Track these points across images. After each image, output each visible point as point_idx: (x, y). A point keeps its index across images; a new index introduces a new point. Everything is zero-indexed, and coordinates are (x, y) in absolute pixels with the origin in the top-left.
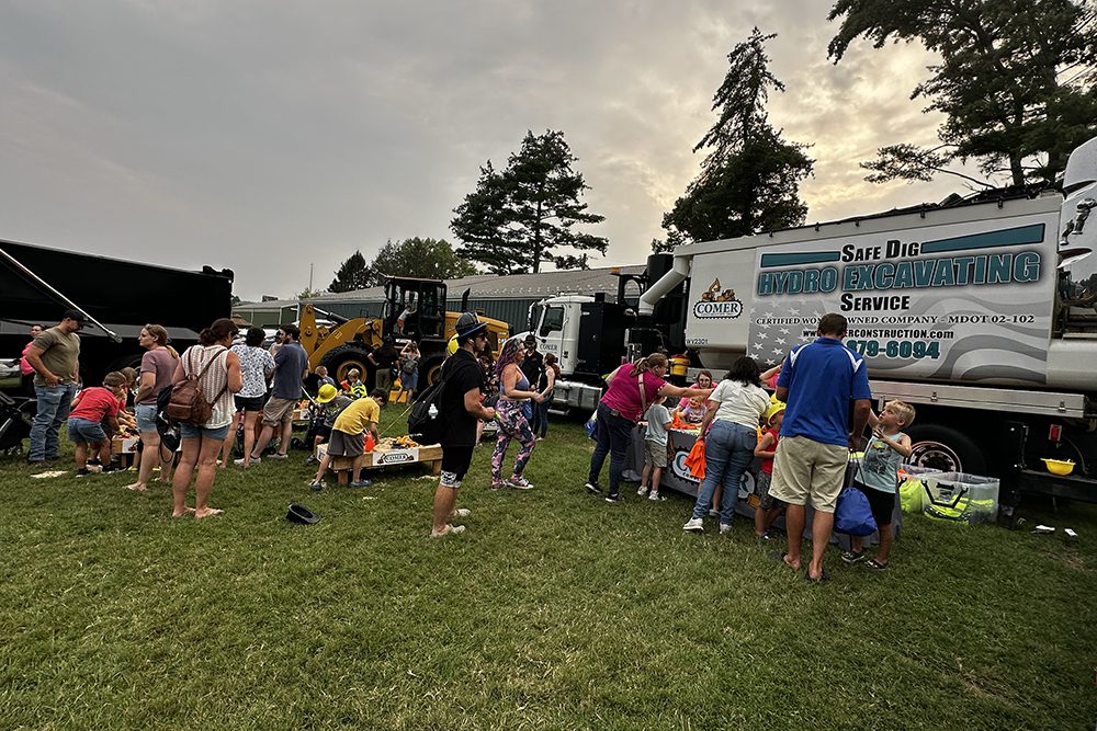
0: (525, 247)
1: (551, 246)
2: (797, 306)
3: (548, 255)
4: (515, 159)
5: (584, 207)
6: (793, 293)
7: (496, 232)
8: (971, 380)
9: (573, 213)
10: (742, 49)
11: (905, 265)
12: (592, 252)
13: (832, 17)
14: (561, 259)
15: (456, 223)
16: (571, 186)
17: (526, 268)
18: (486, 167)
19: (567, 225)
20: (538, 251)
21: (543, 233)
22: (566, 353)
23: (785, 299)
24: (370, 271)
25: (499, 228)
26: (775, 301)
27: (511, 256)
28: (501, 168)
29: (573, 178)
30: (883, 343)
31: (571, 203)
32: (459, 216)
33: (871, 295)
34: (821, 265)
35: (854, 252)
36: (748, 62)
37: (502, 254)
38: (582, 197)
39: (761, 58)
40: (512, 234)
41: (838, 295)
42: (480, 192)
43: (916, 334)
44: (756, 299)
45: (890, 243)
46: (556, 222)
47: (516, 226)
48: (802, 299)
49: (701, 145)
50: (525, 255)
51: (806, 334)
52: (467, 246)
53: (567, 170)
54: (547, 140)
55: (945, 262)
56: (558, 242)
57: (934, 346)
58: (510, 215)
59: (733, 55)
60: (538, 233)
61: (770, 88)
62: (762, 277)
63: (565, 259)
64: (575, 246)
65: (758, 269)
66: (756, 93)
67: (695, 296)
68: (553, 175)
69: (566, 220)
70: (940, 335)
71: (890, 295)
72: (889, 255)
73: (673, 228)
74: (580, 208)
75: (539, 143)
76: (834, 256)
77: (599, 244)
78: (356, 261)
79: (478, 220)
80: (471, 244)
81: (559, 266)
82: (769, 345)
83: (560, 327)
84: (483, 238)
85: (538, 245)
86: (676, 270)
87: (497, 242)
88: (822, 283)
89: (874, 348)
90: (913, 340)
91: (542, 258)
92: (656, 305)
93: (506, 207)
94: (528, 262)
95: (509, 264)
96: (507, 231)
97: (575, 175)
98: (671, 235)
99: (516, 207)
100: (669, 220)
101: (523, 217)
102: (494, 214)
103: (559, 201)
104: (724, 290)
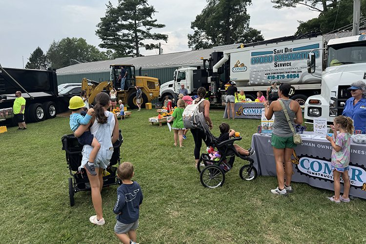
0: (131, 41)
1: (142, 39)
2: (263, 67)
3: (142, 44)
5: (156, 21)
6: (261, 63)
7: (117, 35)
8: (306, 83)
9: (151, 24)
11: (289, 54)
12: (162, 41)
14: (147, 45)
15: (98, 32)
16: (149, 11)
17: (132, 51)
18: (108, 4)
19: (149, 29)
20: (137, 42)
21: (138, 34)
22: (188, 87)
23: (259, 65)
24: (46, 57)
25: (118, 33)
26: (256, 65)
27: (125, 46)
28: (116, 5)
29: (149, 8)
30: (286, 75)
31: (149, 19)
32: (99, 28)
33: (282, 63)
34: (268, 55)
35: (277, 51)
37: (121, 45)
38: (154, 16)
40: (124, 35)
41: (273, 63)
42: (107, 16)
43: (293, 72)
44: (251, 66)
45: (285, 49)
46: (143, 28)
47: (126, 32)
48: (264, 65)
50: (131, 45)
51: (266, 74)
52: (104, 42)
53: (146, 4)
55: (299, 53)
56: (145, 37)
57: (298, 75)
58: (123, 27)
60: (136, 34)
62: (252, 59)
63: (150, 45)
64: (153, 39)
65: (251, 57)
67: (232, 65)
68: (141, 7)
69: (148, 27)
70: (299, 72)
71: (286, 62)
72: (285, 52)
73: (196, 29)
74: (153, 22)
76: (271, 52)
77: (164, 37)
78: (38, 52)
79: (107, 29)
80: (106, 41)
81: (147, 49)
82: (256, 78)
83: (184, 79)
84: (111, 38)
85: (137, 39)
86: (225, 58)
87: (118, 39)
88: (268, 60)
89: (284, 77)
90: (293, 74)
91: (139, 46)
92: (218, 69)
93: (119, 23)
94: (133, 47)
95: (125, 50)
96: (122, 34)
97: (150, 6)
98: (195, 31)
99: (124, 23)
100: (194, 25)
101: (129, 27)
102: (114, 27)
103: (143, 18)
104: (241, 63)
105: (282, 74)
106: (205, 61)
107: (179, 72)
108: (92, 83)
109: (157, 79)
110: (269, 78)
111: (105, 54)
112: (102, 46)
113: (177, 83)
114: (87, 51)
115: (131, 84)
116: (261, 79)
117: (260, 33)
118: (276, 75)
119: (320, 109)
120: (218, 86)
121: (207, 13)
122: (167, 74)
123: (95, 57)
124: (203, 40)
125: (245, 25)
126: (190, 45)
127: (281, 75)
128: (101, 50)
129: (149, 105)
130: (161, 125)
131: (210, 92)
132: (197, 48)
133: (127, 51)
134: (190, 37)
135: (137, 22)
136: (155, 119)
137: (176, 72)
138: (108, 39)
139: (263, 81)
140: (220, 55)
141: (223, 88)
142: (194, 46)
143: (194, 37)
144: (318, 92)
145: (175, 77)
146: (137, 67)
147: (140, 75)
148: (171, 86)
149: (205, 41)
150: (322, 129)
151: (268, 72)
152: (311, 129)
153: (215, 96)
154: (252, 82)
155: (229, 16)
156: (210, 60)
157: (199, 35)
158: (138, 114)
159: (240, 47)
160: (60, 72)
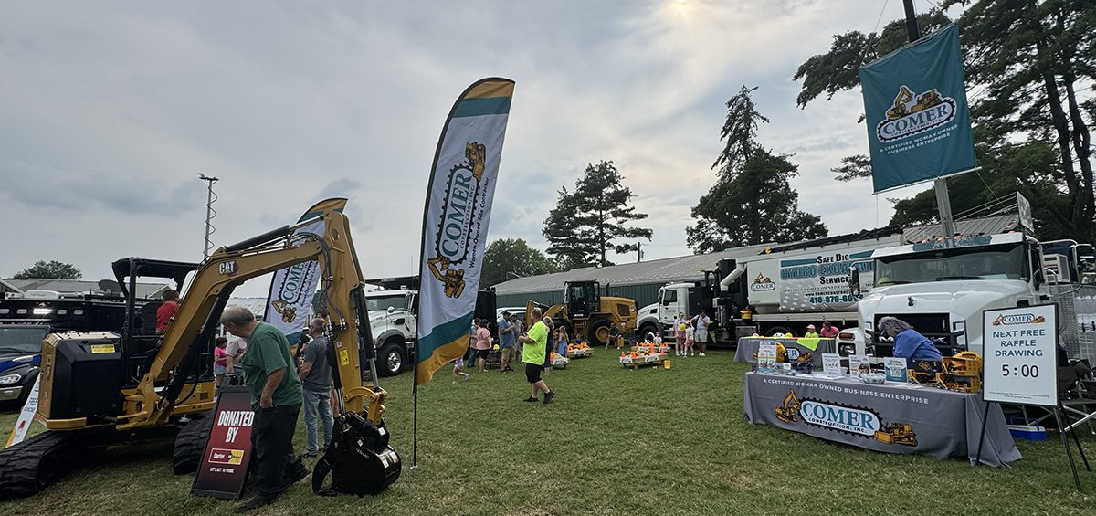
0: (594, 242)
1: (610, 238)
2: (801, 283)
3: (610, 245)
4: (580, 182)
5: (632, 209)
6: (798, 277)
7: (573, 233)
9: (625, 214)
10: (735, 99)
11: (844, 264)
12: (642, 239)
13: (796, 78)
14: (619, 247)
15: (546, 231)
16: (622, 196)
17: (595, 256)
18: (562, 191)
19: (621, 222)
20: (603, 243)
21: (605, 230)
23: (794, 280)
25: (574, 231)
26: (790, 281)
27: (585, 250)
28: (572, 192)
29: (623, 190)
30: (841, 296)
31: (622, 207)
32: (547, 226)
33: (832, 277)
34: (808, 265)
35: (822, 259)
36: (741, 107)
37: (579, 248)
38: (629, 203)
39: (749, 104)
40: (583, 233)
41: (818, 277)
42: (559, 208)
44: (781, 281)
45: (837, 255)
46: (612, 221)
47: (586, 228)
48: (802, 280)
49: (716, 164)
50: (594, 247)
52: (554, 245)
53: (617, 185)
54: (601, 167)
56: (616, 234)
58: (582, 221)
59: (730, 104)
60: (602, 231)
61: (759, 121)
62: (782, 271)
63: (623, 246)
64: (629, 236)
65: (781, 268)
66: (749, 125)
67: (751, 281)
68: (610, 190)
69: (620, 219)
71: (840, 276)
72: (837, 260)
73: (700, 217)
74: (629, 210)
75: (596, 170)
76: (814, 261)
77: (647, 234)
79: (559, 227)
80: (556, 244)
81: (618, 252)
82: (791, 302)
83: (675, 301)
84: (564, 238)
85: (602, 239)
86: (739, 269)
87: (574, 240)
88: (810, 273)
89: (837, 299)
91: (606, 248)
92: (729, 286)
93: (577, 215)
94: (596, 251)
95: (584, 255)
96: (580, 232)
97: (624, 188)
98: (699, 222)
99: (584, 215)
100: (695, 213)
101: (591, 221)
102: (569, 221)
103: (614, 207)
104: (764, 278)
106: (707, 273)
107: (667, 290)
108: (539, 306)
109: (633, 301)
110: (812, 301)
111: (554, 261)
112: (551, 251)
113: (663, 307)
114: (527, 258)
115: (594, 308)
116: (800, 302)
117: (819, 220)
118: (824, 297)
119: (853, 346)
120: (729, 312)
121: (719, 192)
122: (647, 293)
123: (539, 267)
124: (714, 235)
125: (790, 208)
126: (690, 244)
127: (832, 297)
128: (547, 256)
129: (621, 340)
130: (636, 367)
131: (717, 322)
132: (703, 248)
133: (587, 257)
134: (690, 232)
135: (604, 212)
136: (628, 359)
137: (662, 291)
138: (560, 241)
139: (803, 306)
140: (730, 265)
141: (739, 316)
142: (697, 244)
143: (697, 231)
144: (854, 324)
145: (661, 298)
146: (603, 283)
147: (607, 295)
148: (654, 311)
149: (716, 237)
150: (834, 368)
151: (810, 291)
152: (820, 368)
153: (725, 329)
154: (784, 307)
155: (758, 196)
156: (716, 272)
157: (706, 227)
158: (603, 353)
159: (764, 253)
160: (501, 289)
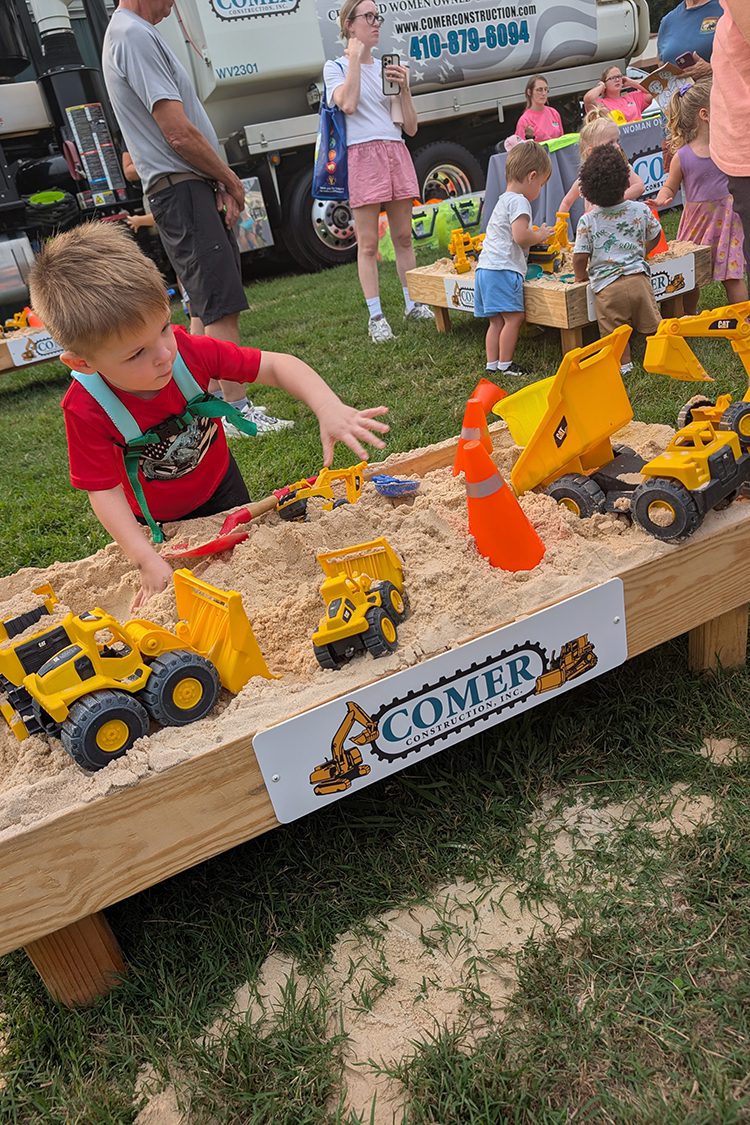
43: (507, 13)
51: (400, 29)
70: (526, 12)
90: (506, 21)
105: (467, 26)
110: (415, 50)
118: (443, 32)
127: (462, 32)
